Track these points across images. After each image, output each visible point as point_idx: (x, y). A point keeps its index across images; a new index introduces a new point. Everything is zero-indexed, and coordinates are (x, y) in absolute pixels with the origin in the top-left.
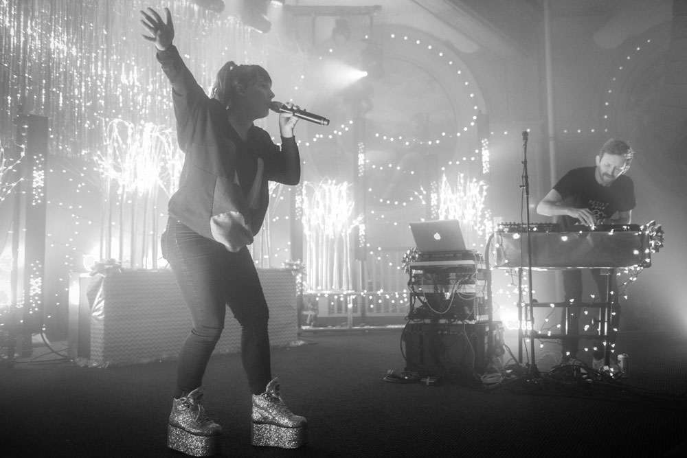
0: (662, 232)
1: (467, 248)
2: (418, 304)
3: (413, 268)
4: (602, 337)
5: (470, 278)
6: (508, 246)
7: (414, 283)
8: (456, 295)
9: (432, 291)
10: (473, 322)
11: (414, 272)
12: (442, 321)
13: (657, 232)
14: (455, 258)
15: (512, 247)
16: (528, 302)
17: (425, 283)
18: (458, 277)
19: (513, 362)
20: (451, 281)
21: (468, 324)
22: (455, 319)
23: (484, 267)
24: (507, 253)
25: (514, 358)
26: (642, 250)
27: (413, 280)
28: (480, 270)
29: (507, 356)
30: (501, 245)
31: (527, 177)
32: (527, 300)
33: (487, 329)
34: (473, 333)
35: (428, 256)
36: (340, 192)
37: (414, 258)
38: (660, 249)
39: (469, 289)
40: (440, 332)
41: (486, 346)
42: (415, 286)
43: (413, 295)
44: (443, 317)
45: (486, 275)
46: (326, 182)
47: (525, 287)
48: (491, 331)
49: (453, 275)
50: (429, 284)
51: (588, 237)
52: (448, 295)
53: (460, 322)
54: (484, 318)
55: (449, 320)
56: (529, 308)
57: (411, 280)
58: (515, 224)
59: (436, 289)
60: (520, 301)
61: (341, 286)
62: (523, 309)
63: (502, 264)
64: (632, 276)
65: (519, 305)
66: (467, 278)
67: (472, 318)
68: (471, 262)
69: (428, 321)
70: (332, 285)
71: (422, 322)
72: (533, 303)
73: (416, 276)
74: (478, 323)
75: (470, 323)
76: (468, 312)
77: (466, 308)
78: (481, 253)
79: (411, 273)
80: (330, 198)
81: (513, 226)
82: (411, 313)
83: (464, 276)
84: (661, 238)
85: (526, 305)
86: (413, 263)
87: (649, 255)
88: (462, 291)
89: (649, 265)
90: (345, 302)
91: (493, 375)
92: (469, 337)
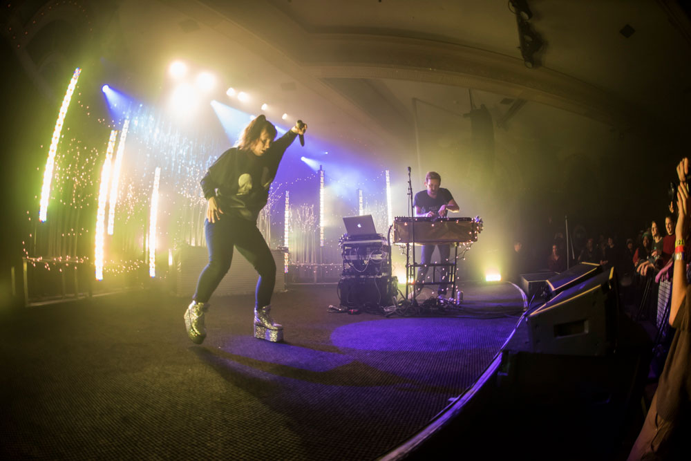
1: (377, 233)
2: (348, 266)
3: (345, 245)
4: (451, 283)
5: (379, 251)
6: (401, 230)
7: (346, 254)
8: (370, 261)
10: (380, 277)
11: (346, 248)
12: (362, 277)
14: (370, 238)
15: (403, 231)
17: (353, 254)
18: (372, 250)
19: (403, 299)
20: (367, 253)
21: (377, 278)
22: (370, 275)
23: (387, 244)
24: (400, 234)
25: (403, 297)
26: (473, 232)
28: (385, 246)
29: (399, 295)
30: (397, 230)
31: (411, 189)
32: (411, 263)
33: (388, 281)
34: (380, 283)
35: (354, 238)
36: (310, 209)
37: (345, 239)
38: (482, 232)
39: (378, 257)
40: (361, 283)
41: (388, 291)
42: (346, 256)
43: (346, 261)
44: (362, 274)
45: (388, 249)
46: (303, 205)
47: (411, 256)
48: (391, 282)
49: (368, 249)
52: (366, 262)
53: (372, 277)
54: (387, 274)
55: (366, 276)
56: (413, 267)
57: (344, 252)
58: (404, 217)
59: (358, 257)
60: (408, 264)
61: (310, 261)
62: (409, 269)
63: (398, 241)
64: (467, 247)
65: (407, 266)
66: (377, 251)
67: (380, 274)
68: (379, 241)
69: (354, 277)
70: (305, 260)
71: (350, 277)
72: (415, 265)
73: (347, 250)
74: (383, 277)
76: (377, 271)
77: (376, 269)
78: (386, 236)
79: (344, 248)
80: (305, 213)
81: (403, 219)
82: (344, 271)
83: (375, 249)
84: (482, 225)
85: (411, 266)
86: (345, 243)
87: (476, 235)
88: (374, 258)
89: (476, 240)
90: (312, 270)
91: (391, 307)
92: (378, 285)
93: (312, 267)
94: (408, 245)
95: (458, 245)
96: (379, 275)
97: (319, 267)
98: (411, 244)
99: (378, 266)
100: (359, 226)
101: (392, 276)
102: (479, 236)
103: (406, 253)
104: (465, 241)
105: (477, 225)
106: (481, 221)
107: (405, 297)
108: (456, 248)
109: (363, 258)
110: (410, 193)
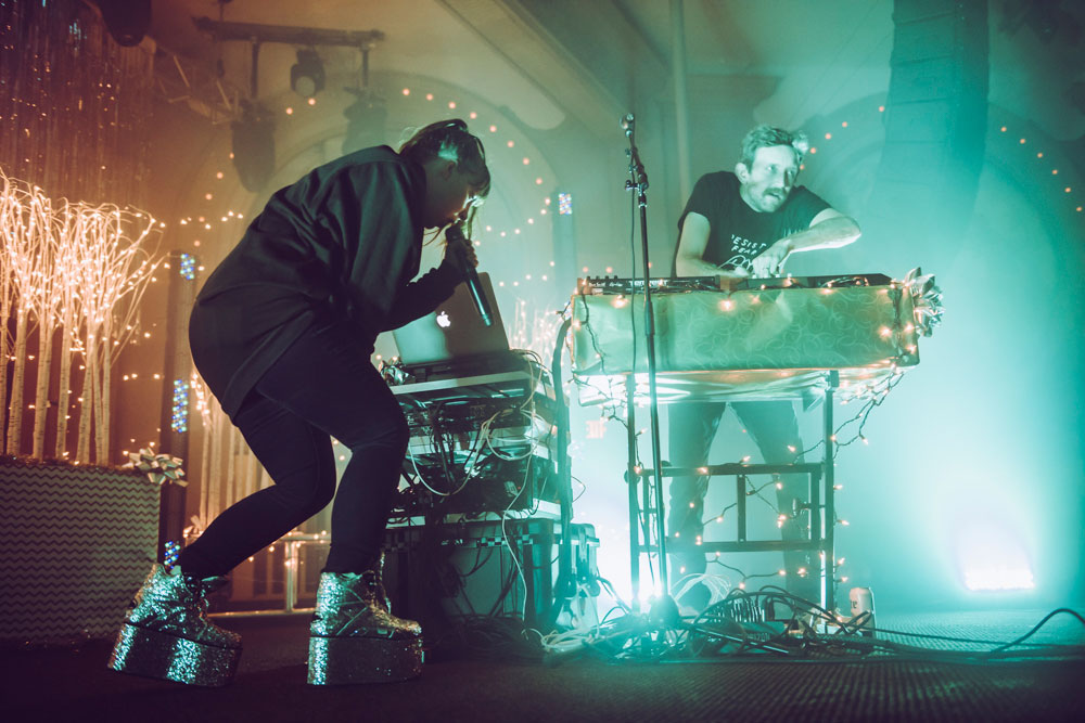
0: (937, 289)
1: (513, 347)
5: (517, 413)
6: (601, 326)
9: (429, 450)
10: (524, 514)
12: (453, 518)
13: (928, 289)
14: (485, 369)
15: (612, 325)
16: (649, 464)
17: (416, 431)
19: (619, 614)
20: (473, 423)
21: (513, 520)
22: (483, 512)
23: (551, 391)
24: (600, 342)
26: (897, 326)
28: (541, 396)
30: (586, 324)
32: (646, 459)
33: (557, 530)
34: (525, 538)
35: (423, 371)
38: (936, 328)
40: (446, 543)
48: (568, 539)
53: (494, 517)
55: (468, 514)
56: (652, 479)
58: (616, 279)
62: (640, 485)
63: (590, 364)
65: (631, 477)
67: (522, 504)
68: (518, 377)
69: (419, 521)
71: (406, 524)
72: (660, 468)
74: (536, 518)
75: (517, 515)
76: (514, 494)
77: (510, 485)
81: (612, 285)
85: (646, 473)
87: (913, 339)
89: (915, 360)
91: (570, 633)
92: (514, 545)
94: (631, 385)
95: (834, 380)
96: (518, 507)
100: (444, 322)
101: (578, 518)
102: (927, 344)
105: (916, 300)
106: (929, 286)
108: (829, 394)
109: (452, 447)
110: (638, 177)
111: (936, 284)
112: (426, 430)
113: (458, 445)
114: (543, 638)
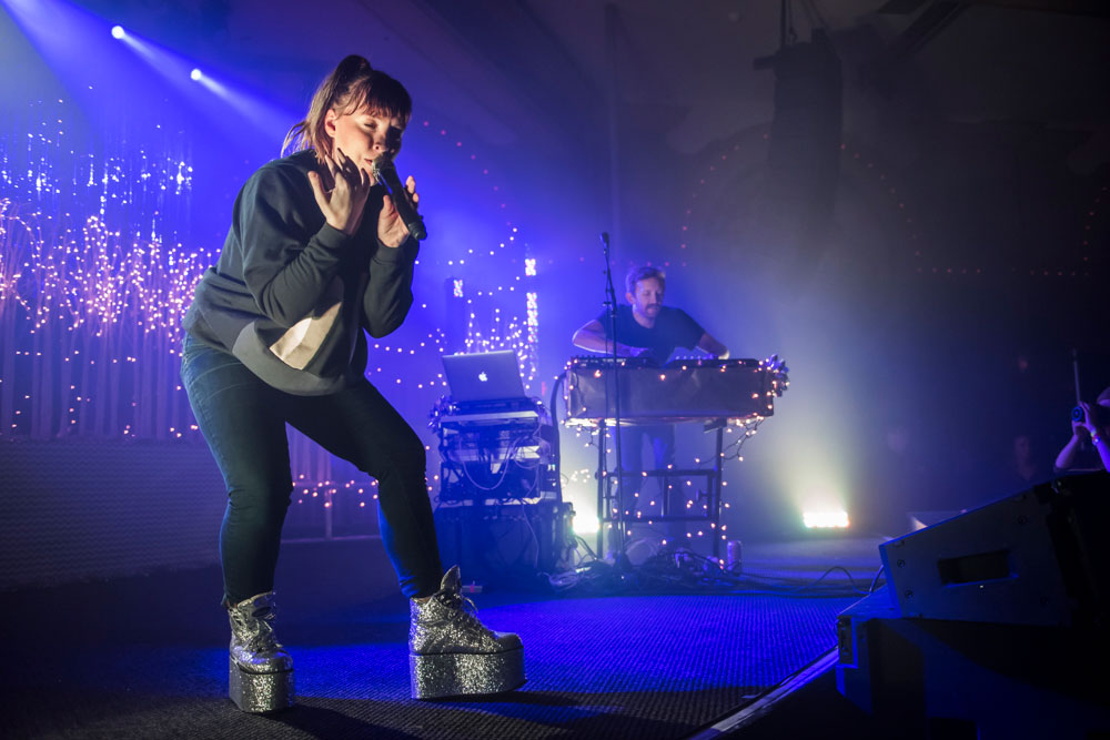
0: (787, 370)
1: (527, 395)
2: (454, 479)
3: (445, 425)
4: (710, 517)
5: (531, 437)
6: (586, 389)
7: (448, 449)
9: (475, 458)
10: (535, 501)
11: (446, 431)
12: (490, 502)
13: (780, 369)
14: (509, 408)
15: (591, 389)
17: (465, 446)
18: (513, 437)
19: (589, 559)
20: (502, 443)
21: (529, 504)
22: (509, 498)
23: (550, 423)
24: (586, 397)
25: (591, 553)
26: (762, 393)
27: (446, 443)
28: (545, 426)
29: (580, 553)
30: (576, 387)
31: (612, 291)
32: (612, 467)
33: (556, 510)
34: (537, 516)
35: (469, 406)
37: (445, 412)
38: (784, 392)
39: (530, 452)
40: (486, 518)
41: (554, 535)
42: (449, 453)
43: (447, 465)
44: (491, 495)
45: (550, 434)
47: (610, 450)
48: (560, 515)
49: (504, 434)
50: (469, 448)
51: (694, 376)
52: (496, 468)
53: (516, 502)
54: (551, 496)
55: (500, 500)
57: (442, 443)
60: (600, 470)
61: (314, 476)
62: (605, 482)
63: (579, 413)
64: (748, 429)
65: (599, 476)
66: (527, 437)
67: (534, 495)
68: (531, 414)
69: (468, 503)
70: (299, 474)
71: (460, 504)
73: (449, 437)
74: (542, 503)
75: (531, 502)
76: (528, 487)
77: (525, 482)
78: (547, 403)
79: (441, 435)
81: (592, 361)
82: (443, 491)
83: (522, 435)
84: (785, 378)
85: (610, 475)
86: (446, 418)
87: (771, 400)
88: (518, 457)
89: (771, 413)
90: (321, 499)
91: (565, 574)
92: (530, 521)
93: (321, 491)
94: (602, 425)
95: (724, 424)
96: (532, 498)
97: (342, 490)
98: (611, 422)
99: (530, 476)
100: (483, 377)
101: (565, 500)
102: (778, 403)
103: (597, 442)
104: (742, 416)
105: (773, 376)
106: (782, 367)
107: (595, 550)
108: (720, 431)
109: (490, 458)
110: (610, 300)
111: (786, 365)
112: (471, 445)
113: (492, 457)
114: (550, 578)
